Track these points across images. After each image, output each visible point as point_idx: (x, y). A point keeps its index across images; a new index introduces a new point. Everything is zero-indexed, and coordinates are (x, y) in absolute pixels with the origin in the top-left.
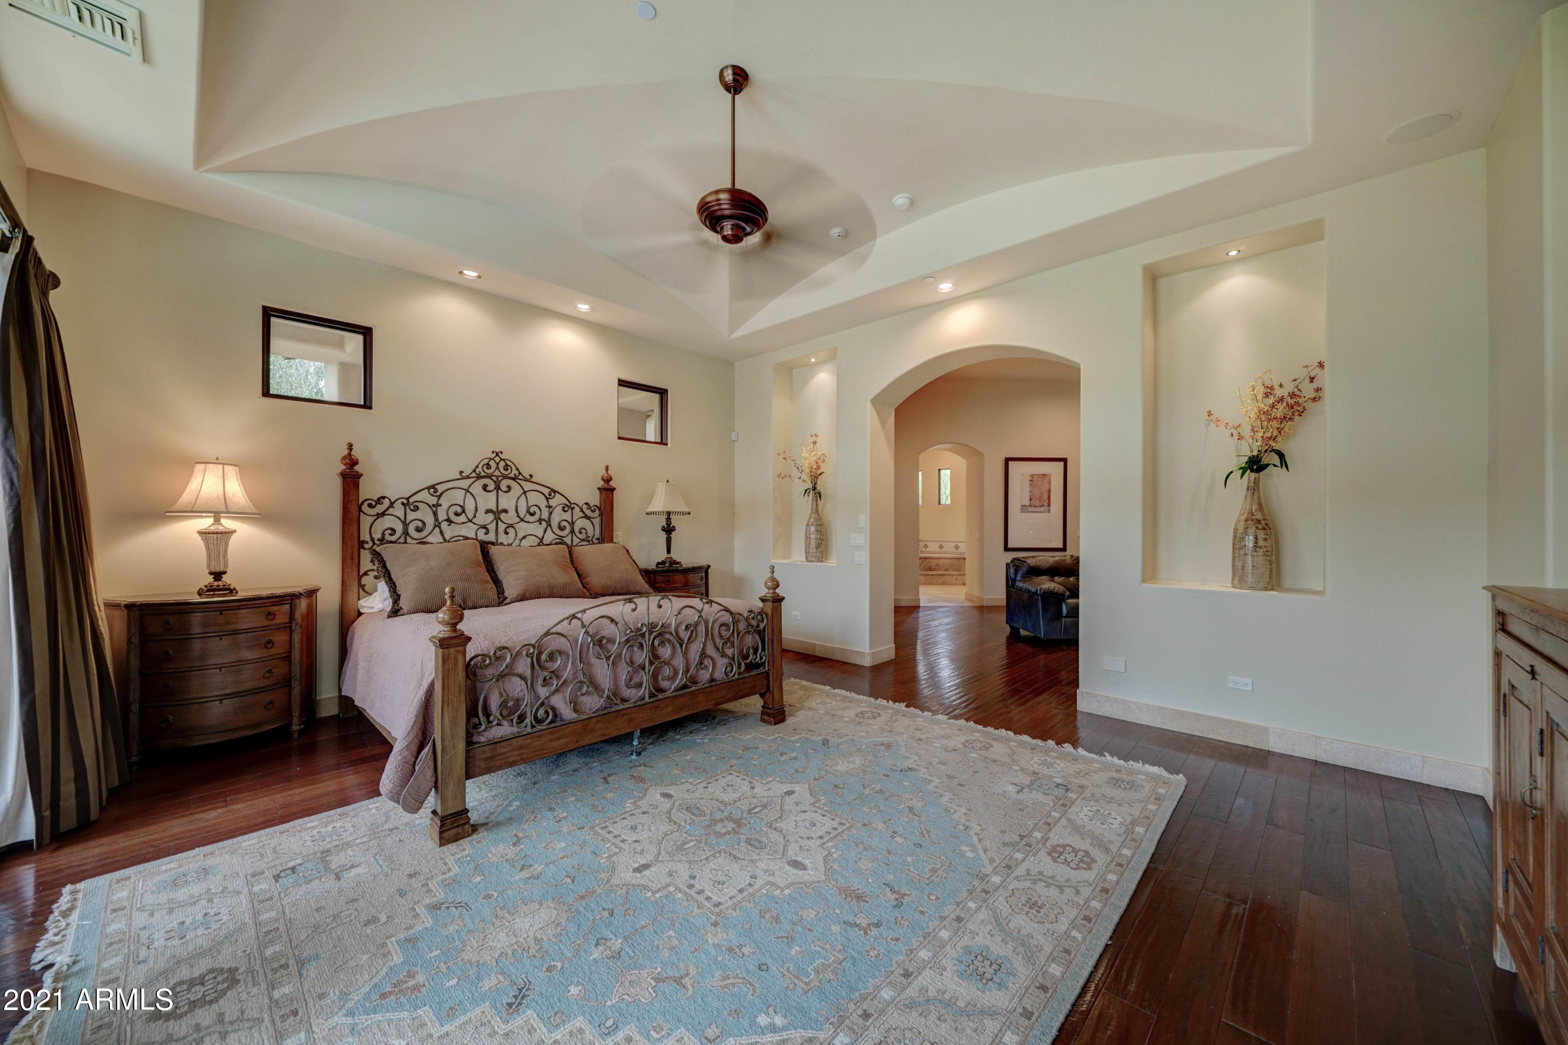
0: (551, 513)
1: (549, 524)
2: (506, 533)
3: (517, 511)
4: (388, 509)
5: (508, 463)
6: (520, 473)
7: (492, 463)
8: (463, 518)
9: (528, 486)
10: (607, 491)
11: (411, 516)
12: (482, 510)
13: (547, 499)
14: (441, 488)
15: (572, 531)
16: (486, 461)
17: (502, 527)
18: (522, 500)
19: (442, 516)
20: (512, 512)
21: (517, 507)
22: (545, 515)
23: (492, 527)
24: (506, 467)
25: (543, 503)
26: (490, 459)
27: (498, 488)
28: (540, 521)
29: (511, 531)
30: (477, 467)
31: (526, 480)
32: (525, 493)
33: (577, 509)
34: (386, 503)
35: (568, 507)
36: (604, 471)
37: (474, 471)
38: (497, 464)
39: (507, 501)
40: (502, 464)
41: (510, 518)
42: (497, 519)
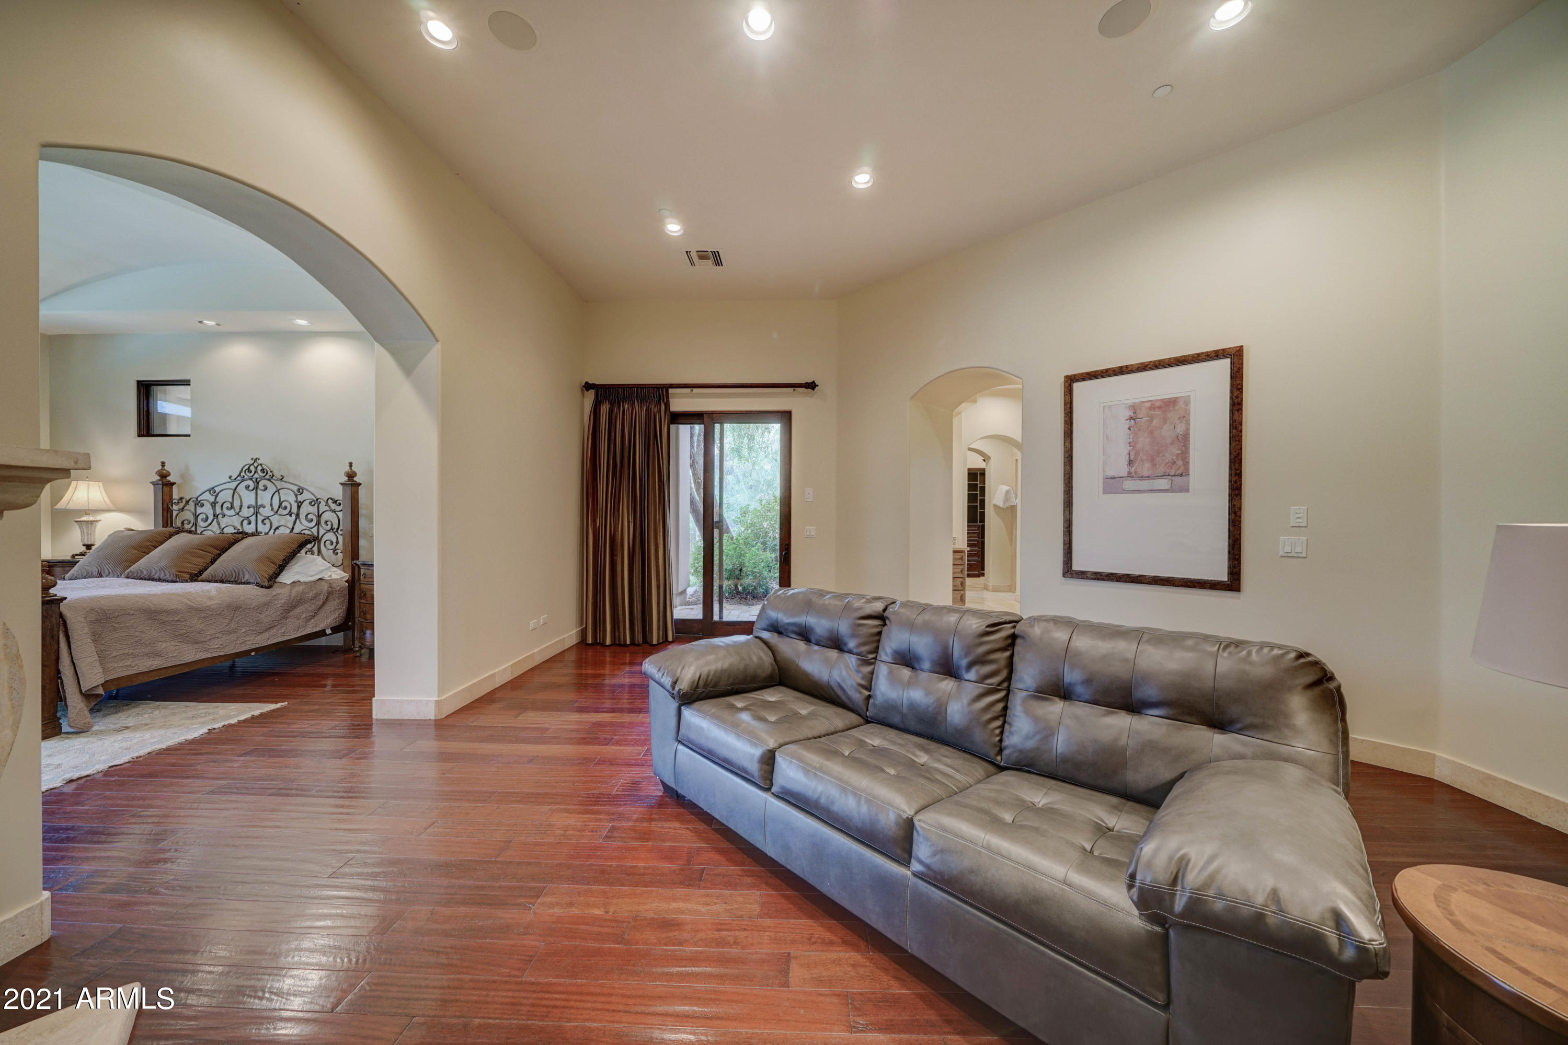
0: (299, 507)
1: (298, 515)
2: (265, 524)
3: (271, 505)
4: (185, 506)
5: (264, 467)
6: (273, 475)
7: (252, 468)
8: (232, 512)
9: (279, 484)
10: (352, 486)
11: (199, 510)
12: (245, 505)
13: (296, 496)
14: (217, 489)
15: (318, 524)
16: (247, 467)
17: (260, 518)
18: (276, 497)
19: (218, 511)
20: (268, 508)
21: (271, 503)
22: (295, 510)
23: (253, 519)
24: (263, 470)
25: (292, 499)
26: (251, 465)
27: (256, 488)
28: (290, 514)
29: (267, 521)
30: (241, 471)
31: (278, 480)
32: (278, 491)
33: (323, 503)
34: (184, 501)
35: (315, 502)
36: (348, 468)
37: (239, 475)
38: (256, 468)
39: (265, 498)
40: (260, 468)
41: (266, 512)
42: (256, 513)
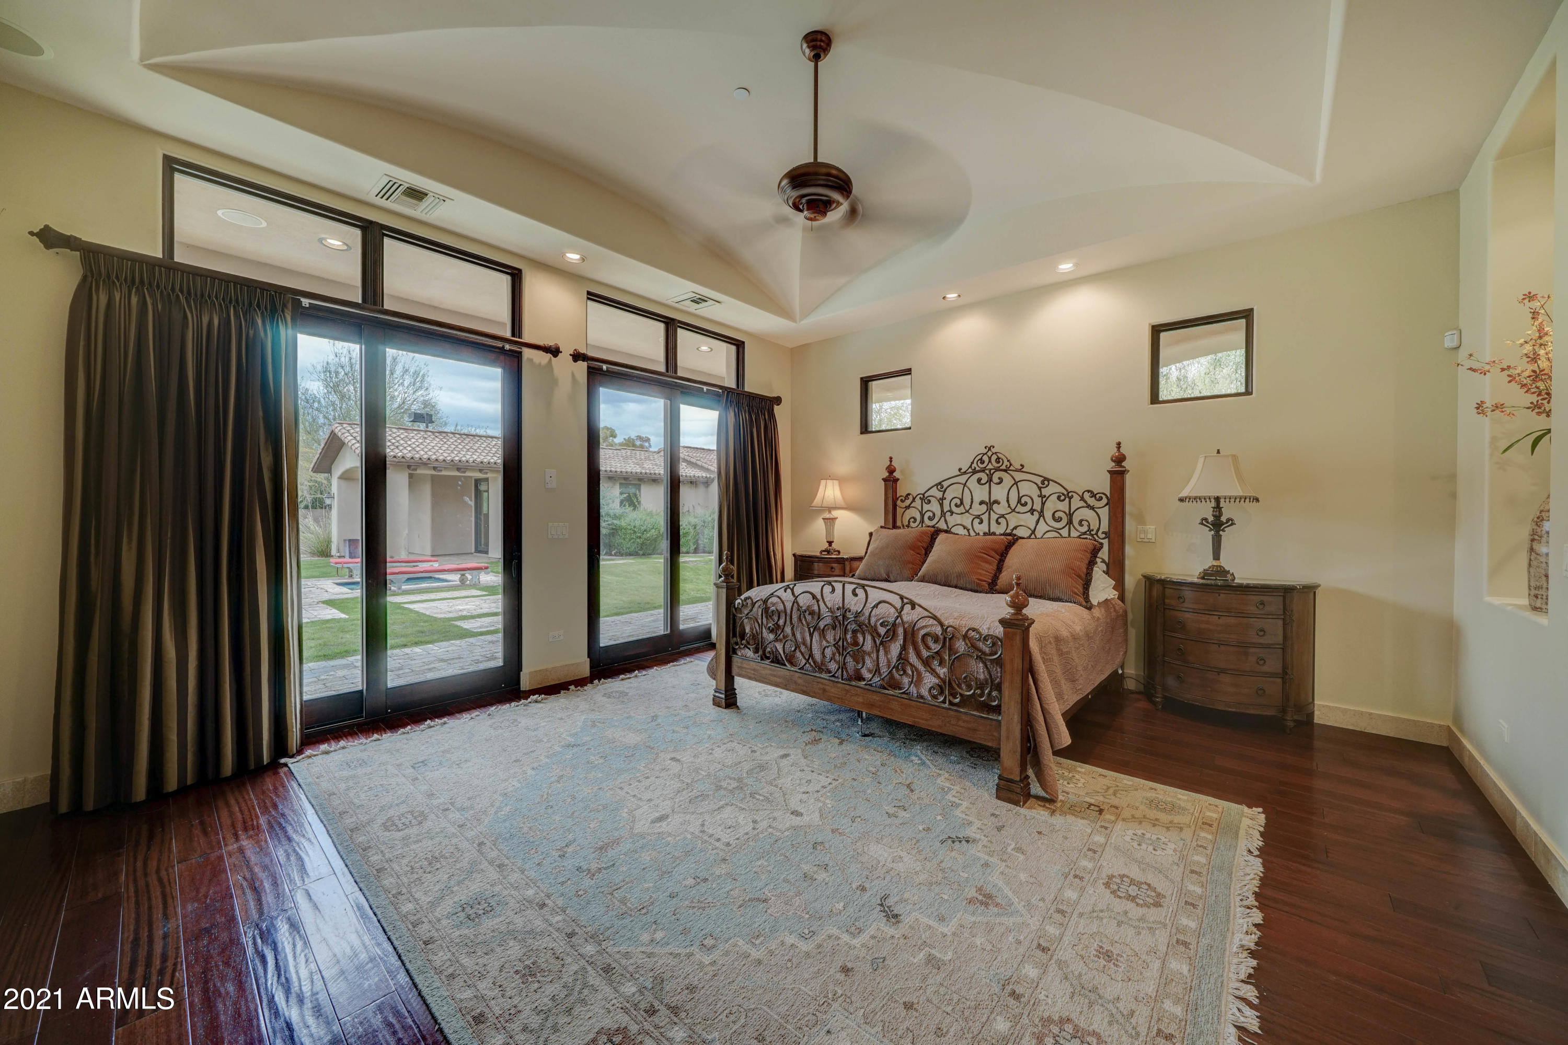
0: (1043, 504)
1: (1041, 514)
2: (999, 523)
3: (1008, 501)
4: (912, 503)
5: (1000, 455)
6: (1011, 465)
7: (986, 458)
8: (961, 510)
9: (1019, 476)
10: (1118, 475)
11: (926, 507)
12: (977, 500)
13: (1040, 488)
14: (945, 484)
15: (1070, 522)
16: (979, 457)
17: (994, 517)
18: (1014, 492)
19: (946, 508)
20: (1004, 503)
21: (1008, 498)
22: (1038, 507)
23: (985, 517)
24: (998, 460)
25: (1035, 493)
26: (984, 454)
27: (990, 480)
28: (1032, 511)
29: (1002, 520)
30: (972, 463)
31: (1016, 470)
32: (1016, 483)
33: (1076, 498)
34: (911, 498)
35: (1066, 496)
36: (1116, 450)
37: (971, 467)
38: (990, 458)
39: (999, 493)
40: (994, 458)
41: (1000, 509)
42: (990, 509)
